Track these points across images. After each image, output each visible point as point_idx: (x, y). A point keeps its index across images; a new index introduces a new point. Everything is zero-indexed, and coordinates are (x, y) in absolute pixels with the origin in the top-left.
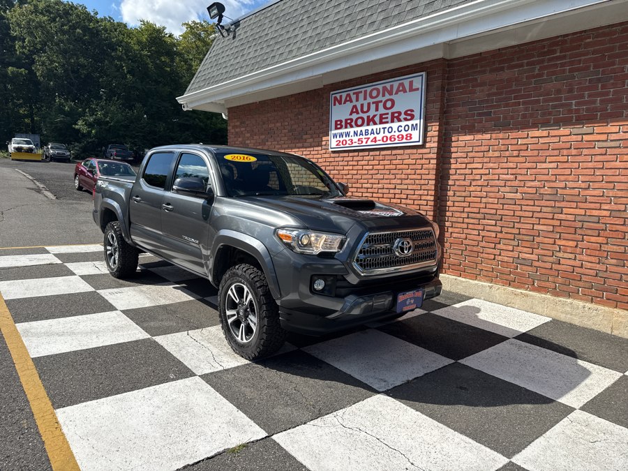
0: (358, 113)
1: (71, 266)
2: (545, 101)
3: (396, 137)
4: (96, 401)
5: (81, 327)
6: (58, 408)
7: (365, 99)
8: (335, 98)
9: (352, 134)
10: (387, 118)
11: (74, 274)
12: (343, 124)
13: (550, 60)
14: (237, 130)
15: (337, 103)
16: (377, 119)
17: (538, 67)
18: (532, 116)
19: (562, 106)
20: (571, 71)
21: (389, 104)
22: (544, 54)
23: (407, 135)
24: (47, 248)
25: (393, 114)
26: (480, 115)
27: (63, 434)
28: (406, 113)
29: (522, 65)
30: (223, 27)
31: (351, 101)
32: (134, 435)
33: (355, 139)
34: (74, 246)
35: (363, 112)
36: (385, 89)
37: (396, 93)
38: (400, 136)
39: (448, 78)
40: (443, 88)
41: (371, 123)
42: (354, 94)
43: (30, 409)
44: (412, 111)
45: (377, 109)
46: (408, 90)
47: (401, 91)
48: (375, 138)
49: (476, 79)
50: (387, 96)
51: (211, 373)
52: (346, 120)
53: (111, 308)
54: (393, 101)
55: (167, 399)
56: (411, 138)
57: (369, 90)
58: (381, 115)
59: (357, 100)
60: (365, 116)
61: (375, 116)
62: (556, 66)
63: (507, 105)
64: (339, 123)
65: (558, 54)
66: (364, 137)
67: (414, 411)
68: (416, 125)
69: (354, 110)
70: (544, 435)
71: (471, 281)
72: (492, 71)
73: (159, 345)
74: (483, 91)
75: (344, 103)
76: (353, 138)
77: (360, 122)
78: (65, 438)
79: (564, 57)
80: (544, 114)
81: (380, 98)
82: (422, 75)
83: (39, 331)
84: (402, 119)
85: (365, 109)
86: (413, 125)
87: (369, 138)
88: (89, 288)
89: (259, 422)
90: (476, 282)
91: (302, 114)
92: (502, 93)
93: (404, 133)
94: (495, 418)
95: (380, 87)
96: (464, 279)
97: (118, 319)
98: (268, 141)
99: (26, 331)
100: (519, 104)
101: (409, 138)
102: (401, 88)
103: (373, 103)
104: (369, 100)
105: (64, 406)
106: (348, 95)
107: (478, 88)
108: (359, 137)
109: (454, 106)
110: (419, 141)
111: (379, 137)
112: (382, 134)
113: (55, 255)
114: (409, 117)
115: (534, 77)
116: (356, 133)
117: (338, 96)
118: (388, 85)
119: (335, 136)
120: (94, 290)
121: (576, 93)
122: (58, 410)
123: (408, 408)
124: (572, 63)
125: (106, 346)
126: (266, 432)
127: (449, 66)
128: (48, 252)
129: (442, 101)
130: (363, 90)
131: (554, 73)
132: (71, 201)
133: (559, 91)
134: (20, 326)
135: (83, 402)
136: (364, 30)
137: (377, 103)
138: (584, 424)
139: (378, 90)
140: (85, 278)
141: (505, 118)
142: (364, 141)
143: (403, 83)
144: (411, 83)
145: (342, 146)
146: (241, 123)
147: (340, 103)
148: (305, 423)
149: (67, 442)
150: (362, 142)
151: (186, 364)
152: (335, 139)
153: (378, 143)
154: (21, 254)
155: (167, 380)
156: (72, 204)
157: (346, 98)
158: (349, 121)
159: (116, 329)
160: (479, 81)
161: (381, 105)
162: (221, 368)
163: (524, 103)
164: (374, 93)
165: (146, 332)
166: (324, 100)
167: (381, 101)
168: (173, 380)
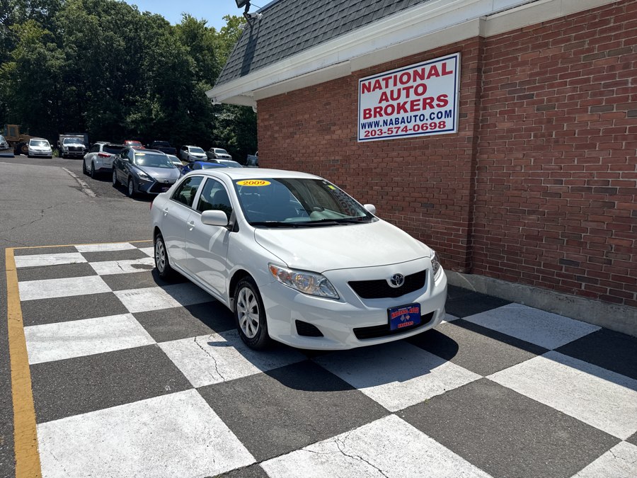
0: (387, 101)
1: (94, 265)
2: (595, 79)
3: (428, 126)
4: (82, 415)
5: (88, 331)
6: (40, 422)
7: (395, 84)
8: (364, 85)
9: (381, 123)
10: (418, 105)
11: (96, 274)
12: (372, 113)
13: (602, 32)
14: (266, 123)
15: (365, 91)
16: (408, 107)
17: (587, 40)
18: (580, 96)
19: (616, 84)
20: (627, 43)
21: (420, 90)
22: (595, 25)
23: (440, 123)
24: (76, 246)
25: (425, 100)
26: (520, 98)
27: (38, 454)
28: (439, 99)
29: (568, 40)
30: (250, 16)
31: (380, 88)
32: (111, 457)
33: (385, 129)
34: (103, 245)
35: (393, 99)
36: (416, 73)
37: (428, 77)
38: (433, 125)
39: (486, 59)
40: (479, 70)
41: (402, 111)
42: (383, 80)
43: (13, 422)
44: (445, 96)
45: (408, 96)
46: (440, 73)
47: (433, 75)
48: (406, 127)
49: (516, 58)
50: (419, 81)
51: (209, 386)
52: (375, 109)
53: (123, 310)
54: (424, 86)
55: (156, 415)
56: (444, 126)
57: (399, 75)
58: (412, 102)
59: (387, 86)
60: (395, 103)
61: (405, 103)
62: (609, 38)
63: (552, 86)
64: (367, 112)
65: (612, 25)
66: (395, 126)
67: (426, 436)
68: (450, 111)
69: (384, 97)
70: (579, 473)
71: (510, 283)
72: (534, 47)
73: (162, 352)
74: (524, 71)
75: (374, 90)
76: (382, 128)
77: (389, 110)
78: (38, 459)
79: (619, 28)
80: (594, 95)
81: (411, 83)
82: (456, 57)
83: (45, 335)
84: (435, 106)
85: (395, 96)
86: (446, 112)
87: (399, 128)
88: (107, 289)
89: (250, 445)
90: (516, 285)
91: (329, 104)
92: (546, 73)
93: (437, 121)
94: (522, 449)
95: (411, 72)
96: (502, 282)
97: (127, 323)
98: (296, 134)
99: (33, 335)
100: (565, 84)
101: (442, 126)
102: (433, 72)
103: (404, 89)
104: (400, 86)
105: (48, 421)
106: (378, 82)
107: (519, 68)
108: (388, 127)
109: (491, 89)
110: (453, 130)
111: (410, 126)
112: (413, 123)
113: (83, 254)
114: (442, 104)
115: (582, 52)
116: (385, 123)
117: (367, 83)
118: (419, 70)
119: (364, 126)
120: (111, 291)
121: (632, 69)
122: (40, 425)
123: (421, 433)
124: (627, 34)
125: (108, 353)
126: (255, 457)
127: (487, 44)
128: (75, 251)
129: (478, 84)
130: (393, 75)
131: (606, 47)
132: (109, 199)
133: (612, 68)
134: (28, 330)
135: (69, 415)
136: (391, 9)
137: (408, 89)
138: (631, 461)
139: (409, 75)
140: (105, 278)
141: (549, 100)
142: (395, 130)
143: (435, 66)
144: (444, 66)
145: (371, 137)
146: (270, 115)
147: (369, 91)
148: (300, 448)
149: (39, 463)
150: (392, 132)
151: (185, 374)
152: (364, 130)
153: (408, 132)
154: (50, 253)
155: (161, 392)
156: (110, 201)
157: (375, 84)
158: (378, 110)
159: (122, 333)
160: (519, 60)
161: (412, 91)
162: (221, 380)
163: (571, 83)
164: (405, 79)
165: (153, 337)
166: (353, 89)
167: (412, 87)
168: (168, 392)
